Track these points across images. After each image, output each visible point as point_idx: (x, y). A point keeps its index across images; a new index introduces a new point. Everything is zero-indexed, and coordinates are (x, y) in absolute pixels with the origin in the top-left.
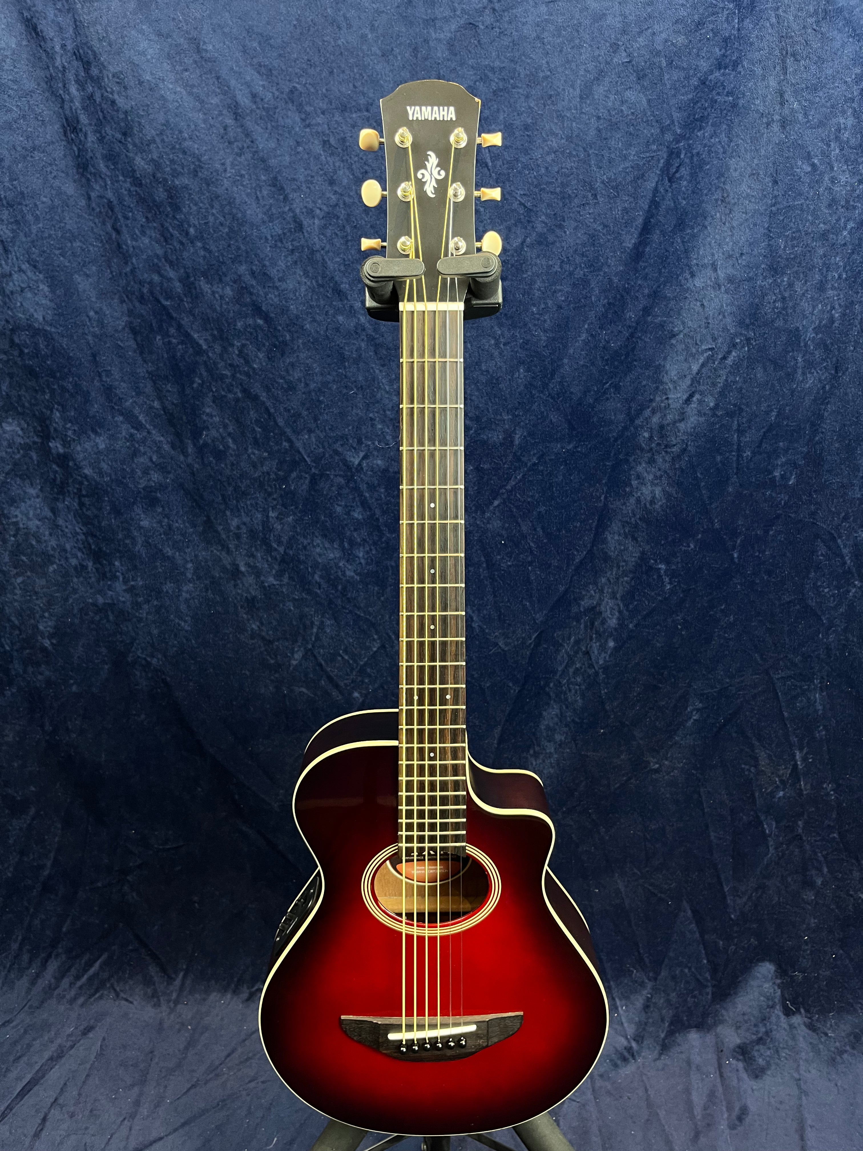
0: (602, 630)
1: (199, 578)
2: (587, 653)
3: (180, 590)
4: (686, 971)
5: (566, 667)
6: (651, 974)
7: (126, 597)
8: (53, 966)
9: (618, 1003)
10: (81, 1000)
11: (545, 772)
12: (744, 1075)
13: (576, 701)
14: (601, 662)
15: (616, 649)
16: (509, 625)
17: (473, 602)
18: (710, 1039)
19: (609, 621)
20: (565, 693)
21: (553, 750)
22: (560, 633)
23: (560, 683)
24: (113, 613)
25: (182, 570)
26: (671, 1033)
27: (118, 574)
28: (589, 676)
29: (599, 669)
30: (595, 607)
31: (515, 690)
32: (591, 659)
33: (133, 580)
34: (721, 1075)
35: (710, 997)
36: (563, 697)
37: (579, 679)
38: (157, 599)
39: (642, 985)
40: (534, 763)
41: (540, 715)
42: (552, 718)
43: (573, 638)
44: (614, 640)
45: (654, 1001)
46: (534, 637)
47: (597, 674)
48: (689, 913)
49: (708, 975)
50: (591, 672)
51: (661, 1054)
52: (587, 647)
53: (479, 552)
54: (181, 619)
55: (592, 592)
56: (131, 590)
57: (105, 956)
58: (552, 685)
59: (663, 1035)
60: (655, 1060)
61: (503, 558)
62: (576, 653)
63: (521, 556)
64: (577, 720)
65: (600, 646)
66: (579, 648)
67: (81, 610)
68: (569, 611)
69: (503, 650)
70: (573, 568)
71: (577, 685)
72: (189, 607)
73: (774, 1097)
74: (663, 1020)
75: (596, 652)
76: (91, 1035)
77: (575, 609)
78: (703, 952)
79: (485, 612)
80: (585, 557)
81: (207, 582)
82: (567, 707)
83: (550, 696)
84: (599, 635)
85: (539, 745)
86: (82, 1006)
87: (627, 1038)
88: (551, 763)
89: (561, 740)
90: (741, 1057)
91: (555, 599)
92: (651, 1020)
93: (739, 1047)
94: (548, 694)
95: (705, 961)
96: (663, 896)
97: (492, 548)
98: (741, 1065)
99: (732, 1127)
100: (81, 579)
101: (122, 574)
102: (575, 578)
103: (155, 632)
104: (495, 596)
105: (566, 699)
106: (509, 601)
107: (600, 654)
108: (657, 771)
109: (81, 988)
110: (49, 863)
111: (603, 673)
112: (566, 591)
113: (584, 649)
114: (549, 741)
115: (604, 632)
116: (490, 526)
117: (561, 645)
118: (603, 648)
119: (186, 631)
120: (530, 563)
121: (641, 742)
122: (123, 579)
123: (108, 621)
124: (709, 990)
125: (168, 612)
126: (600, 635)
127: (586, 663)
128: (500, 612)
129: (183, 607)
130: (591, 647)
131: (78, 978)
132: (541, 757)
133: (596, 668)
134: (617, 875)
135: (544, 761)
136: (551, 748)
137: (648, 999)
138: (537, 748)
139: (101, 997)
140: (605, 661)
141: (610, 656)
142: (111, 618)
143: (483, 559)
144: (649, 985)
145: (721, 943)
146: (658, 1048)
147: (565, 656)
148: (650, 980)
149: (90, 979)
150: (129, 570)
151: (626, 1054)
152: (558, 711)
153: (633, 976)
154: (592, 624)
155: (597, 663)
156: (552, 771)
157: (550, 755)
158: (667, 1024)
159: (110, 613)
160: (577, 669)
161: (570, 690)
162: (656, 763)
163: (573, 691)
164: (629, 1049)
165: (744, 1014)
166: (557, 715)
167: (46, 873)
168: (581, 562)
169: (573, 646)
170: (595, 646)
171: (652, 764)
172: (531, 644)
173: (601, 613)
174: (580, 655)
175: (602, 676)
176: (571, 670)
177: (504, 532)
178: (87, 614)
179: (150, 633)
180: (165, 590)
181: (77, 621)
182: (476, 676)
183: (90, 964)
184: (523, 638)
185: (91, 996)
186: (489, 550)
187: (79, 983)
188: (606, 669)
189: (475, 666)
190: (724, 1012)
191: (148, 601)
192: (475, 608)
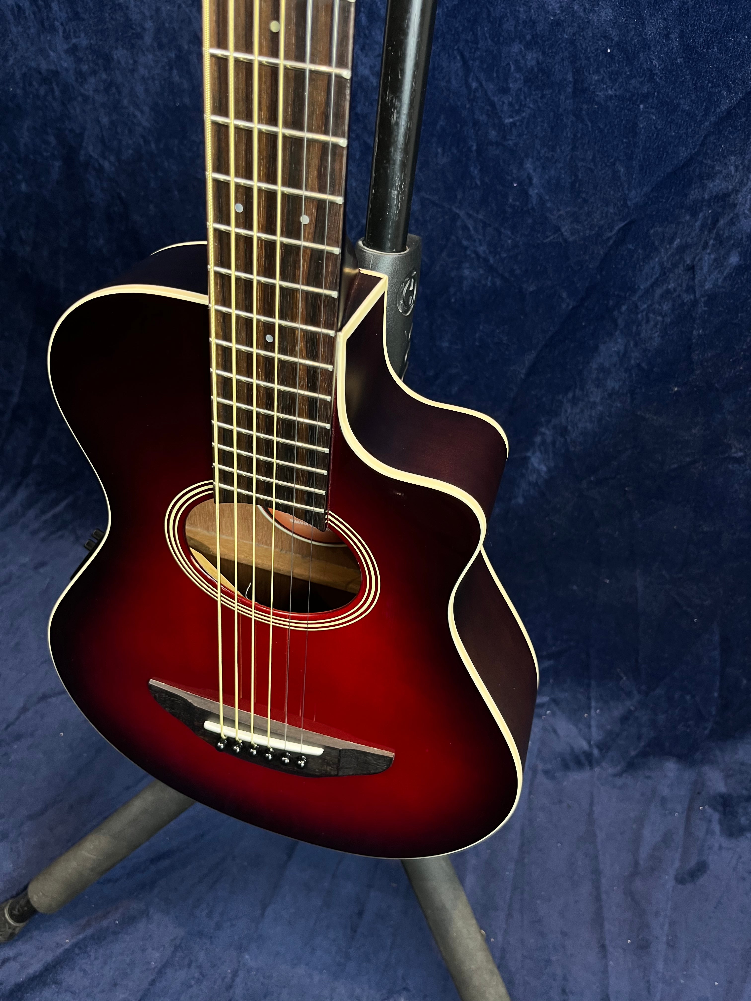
0: (726, 234)
1: (161, 46)
2: (691, 268)
3: (135, 62)
4: (688, 697)
5: (652, 286)
6: (644, 687)
7: (67, 63)
8: (22, 495)
9: (593, 704)
10: (43, 534)
11: (580, 425)
12: (716, 827)
13: (651, 338)
14: (708, 286)
15: (739, 269)
16: (585, 201)
17: (539, 152)
18: (689, 775)
19: (743, 221)
20: (639, 324)
21: (598, 400)
22: (660, 230)
23: (637, 307)
24: (58, 85)
25: (139, 30)
26: (644, 754)
27: (57, 24)
28: (683, 304)
29: (703, 296)
30: (728, 195)
31: (568, 305)
32: (694, 278)
33: (75, 37)
34: (688, 820)
35: (706, 732)
36: (634, 328)
37: (666, 307)
38: (105, 70)
39: (629, 695)
40: (569, 411)
41: (596, 348)
42: (611, 356)
43: (677, 242)
44: (740, 254)
45: (636, 714)
46: (617, 228)
47: (695, 302)
48: (717, 638)
49: (713, 710)
50: (687, 298)
51: (623, 772)
52: (694, 259)
53: (566, 63)
54: (137, 106)
55: (732, 168)
56: (73, 50)
57: (70, 499)
58: (624, 308)
59: (633, 753)
60: (615, 775)
61: (602, 81)
62: (675, 265)
63: (633, 81)
64: (644, 365)
65: (715, 260)
66: (682, 258)
67: (24, 75)
68: (686, 195)
69: (565, 240)
70: (713, 119)
71: (660, 314)
72: (147, 90)
73: (743, 863)
74: (639, 738)
75: (705, 269)
76: (42, 570)
77: (694, 195)
78: (718, 684)
79: (552, 172)
80: (739, 104)
81: (172, 55)
82: (636, 345)
83: (616, 325)
84: (720, 241)
85: (582, 389)
86: (43, 540)
87: (589, 743)
88: (591, 416)
89: (613, 388)
90: (720, 808)
91: (669, 170)
92: (625, 733)
93: (722, 796)
94: (615, 322)
95: (716, 694)
96: (689, 610)
97: (587, 58)
98: (716, 816)
99: (680, 880)
100: (21, 29)
101: (62, 24)
102: (712, 138)
103: (105, 120)
104: (574, 148)
105: (638, 333)
106: (594, 160)
107: (710, 272)
108: (738, 461)
109: (45, 522)
110: (17, 391)
111: (706, 304)
112: (691, 159)
113: (688, 262)
114: (598, 386)
115: (729, 238)
116: (593, 17)
117: (656, 249)
118: (719, 263)
119: (144, 128)
120: (645, 98)
121: (728, 417)
122: (64, 31)
123: (54, 98)
124: (709, 725)
125: (120, 93)
126: (721, 243)
127: (684, 285)
128: (576, 176)
129: (140, 89)
130: (700, 259)
131: (43, 512)
132: (581, 404)
133: (698, 295)
134: (638, 571)
135: (582, 411)
136: (596, 396)
137: (630, 712)
138: (578, 392)
139: (62, 537)
140: (715, 285)
141: (725, 279)
142: (57, 93)
143: (570, 77)
144: (637, 697)
145: (745, 682)
146: (623, 764)
147: (657, 267)
148: (639, 692)
149: (55, 517)
150: (70, 20)
151: (583, 759)
152: (622, 348)
153: (621, 682)
154: (715, 222)
155: (702, 286)
156: (589, 426)
157: (593, 405)
158: (642, 744)
159: (54, 84)
160: (668, 291)
161: (648, 321)
162: (741, 450)
163: (652, 323)
164: (588, 756)
165: (742, 764)
166: (618, 353)
167: (15, 400)
168: (729, 112)
169: (673, 255)
170: (708, 258)
171: (734, 450)
172: (609, 238)
173: (735, 205)
174: (680, 270)
175: (702, 308)
176: (659, 292)
177: (614, 34)
178: (31, 84)
179: (98, 122)
180: (115, 57)
181: (19, 92)
182: (518, 272)
183: (56, 503)
184: (601, 227)
185: (52, 533)
186: (583, 62)
187: (44, 518)
188: (712, 298)
189: (519, 257)
190: (718, 752)
191: (94, 73)
192: (538, 163)
